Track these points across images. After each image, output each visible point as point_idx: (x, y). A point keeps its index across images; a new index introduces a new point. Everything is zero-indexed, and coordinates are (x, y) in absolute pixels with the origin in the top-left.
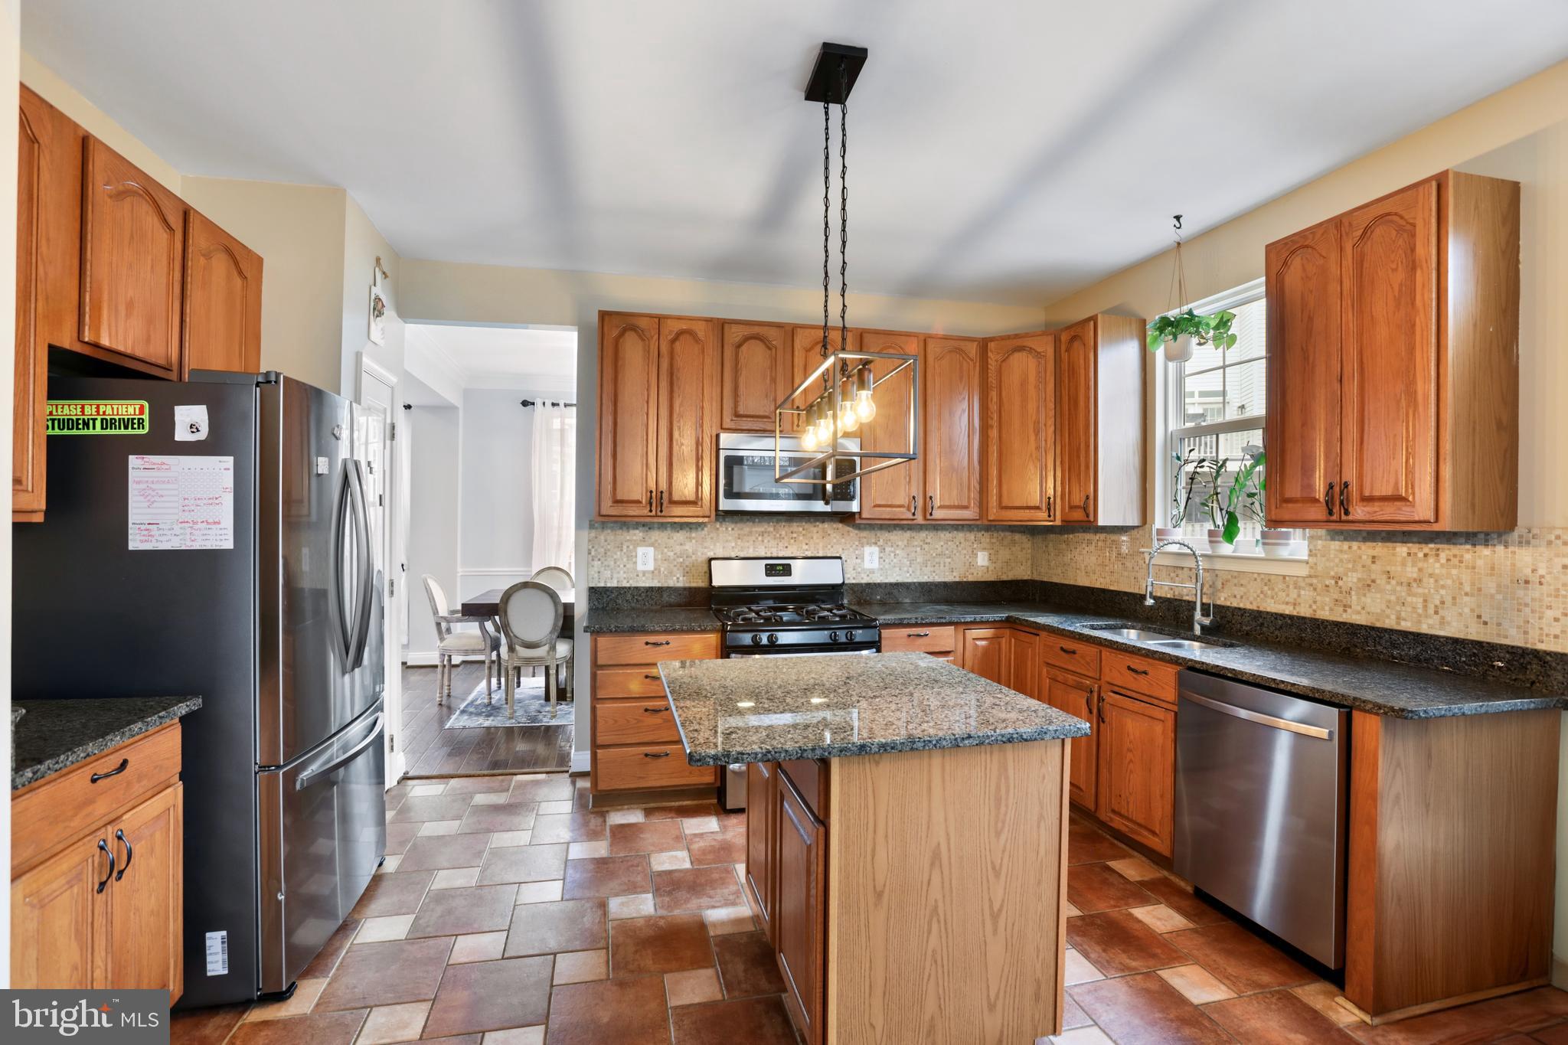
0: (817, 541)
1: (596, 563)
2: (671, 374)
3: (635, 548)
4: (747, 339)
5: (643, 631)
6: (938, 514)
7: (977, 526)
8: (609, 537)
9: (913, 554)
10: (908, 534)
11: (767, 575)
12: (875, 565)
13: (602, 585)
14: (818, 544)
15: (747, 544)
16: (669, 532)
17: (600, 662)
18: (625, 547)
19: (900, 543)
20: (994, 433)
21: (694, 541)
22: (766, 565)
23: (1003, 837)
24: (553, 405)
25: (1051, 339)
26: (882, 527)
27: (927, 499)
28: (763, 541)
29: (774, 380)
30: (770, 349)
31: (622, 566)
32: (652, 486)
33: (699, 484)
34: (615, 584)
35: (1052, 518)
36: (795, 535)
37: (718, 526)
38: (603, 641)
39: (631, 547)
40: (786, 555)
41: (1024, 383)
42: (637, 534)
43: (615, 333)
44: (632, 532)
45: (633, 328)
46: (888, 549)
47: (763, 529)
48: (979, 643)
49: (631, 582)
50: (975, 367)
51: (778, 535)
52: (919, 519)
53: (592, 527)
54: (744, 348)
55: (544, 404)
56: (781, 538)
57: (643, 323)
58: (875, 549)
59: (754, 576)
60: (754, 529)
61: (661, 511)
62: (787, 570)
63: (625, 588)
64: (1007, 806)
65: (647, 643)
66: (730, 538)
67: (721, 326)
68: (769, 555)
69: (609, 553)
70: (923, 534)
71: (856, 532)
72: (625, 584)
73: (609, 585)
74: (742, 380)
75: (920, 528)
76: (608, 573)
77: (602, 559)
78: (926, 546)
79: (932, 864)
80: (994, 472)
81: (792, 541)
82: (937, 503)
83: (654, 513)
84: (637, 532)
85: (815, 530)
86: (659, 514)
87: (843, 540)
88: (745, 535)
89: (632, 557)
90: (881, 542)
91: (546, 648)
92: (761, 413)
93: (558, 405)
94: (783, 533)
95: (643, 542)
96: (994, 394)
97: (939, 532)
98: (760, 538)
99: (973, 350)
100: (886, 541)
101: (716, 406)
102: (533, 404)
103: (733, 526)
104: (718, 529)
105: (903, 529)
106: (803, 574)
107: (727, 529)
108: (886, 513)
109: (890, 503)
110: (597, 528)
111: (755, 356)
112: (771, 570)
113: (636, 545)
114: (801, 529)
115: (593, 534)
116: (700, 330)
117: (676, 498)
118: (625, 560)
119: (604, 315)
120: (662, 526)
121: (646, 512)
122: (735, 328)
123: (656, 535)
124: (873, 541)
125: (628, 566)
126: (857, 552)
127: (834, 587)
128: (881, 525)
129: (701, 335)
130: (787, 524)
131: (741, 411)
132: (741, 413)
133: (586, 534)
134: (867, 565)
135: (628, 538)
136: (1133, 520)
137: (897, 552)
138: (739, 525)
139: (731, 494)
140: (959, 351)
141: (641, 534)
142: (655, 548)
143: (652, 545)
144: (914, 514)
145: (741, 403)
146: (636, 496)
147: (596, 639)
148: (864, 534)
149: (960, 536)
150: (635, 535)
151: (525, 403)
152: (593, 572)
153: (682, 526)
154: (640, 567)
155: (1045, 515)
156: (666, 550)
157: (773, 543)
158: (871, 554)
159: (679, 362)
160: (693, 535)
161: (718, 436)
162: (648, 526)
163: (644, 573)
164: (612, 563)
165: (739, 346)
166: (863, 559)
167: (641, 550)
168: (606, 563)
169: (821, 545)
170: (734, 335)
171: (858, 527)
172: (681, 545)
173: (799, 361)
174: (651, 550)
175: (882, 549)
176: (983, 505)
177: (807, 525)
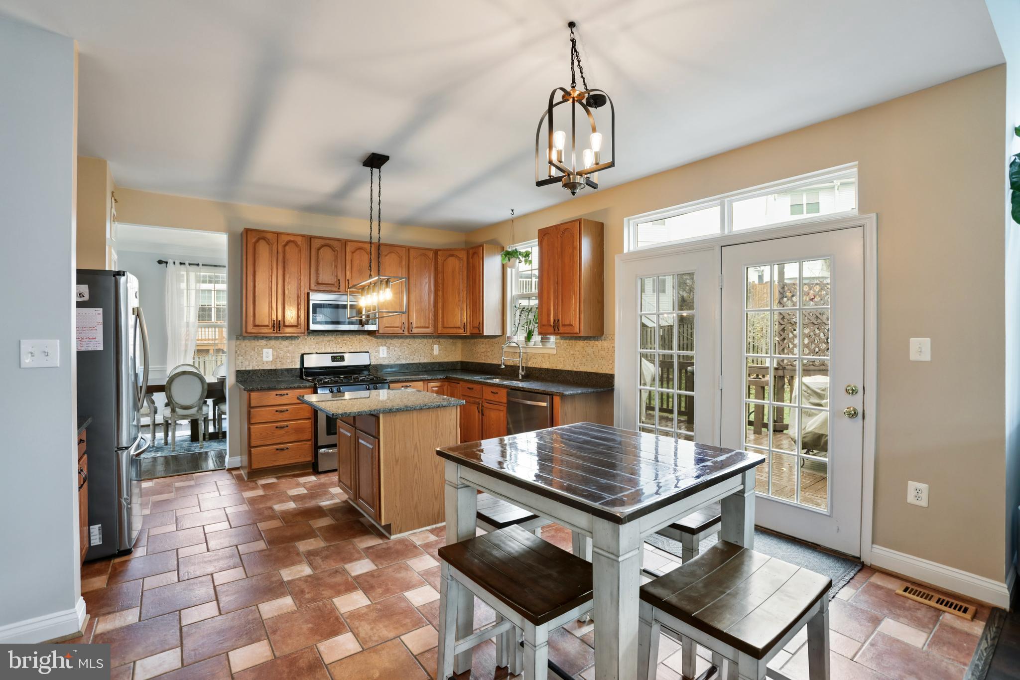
0: (357, 344)
1: (240, 358)
2: (284, 262)
3: (262, 349)
4: (323, 246)
5: (275, 389)
6: (415, 331)
7: (433, 336)
8: (247, 344)
9: (403, 350)
10: (401, 340)
11: (332, 361)
12: (385, 355)
13: (244, 369)
14: (357, 346)
15: (321, 346)
16: (280, 340)
17: (252, 405)
18: (256, 349)
19: (397, 345)
20: (440, 293)
21: (293, 345)
22: (332, 356)
23: (438, 441)
24: (181, 264)
25: (465, 252)
26: (388, 337)
27: (410, 324)
28: (329, 345)
29: (336, 266)
30: (334, 251)
31: (255, 359)
32: (274, 317)
33: (298, 317)
34: (251, 368)
36: (345, 342)
37: (306, 337)
38: (254, 395)
39: (260, 349)
40: (341, 352)
41: (453, 272)
43: (254, 240)
44: (260, 341)
45: (264, 238)
46: (391, 348)
47: (329, 339)
48: (434, 389)
49: (260, 367)
50: (432, 262)
51: (337, 342)
52: (406, 333)
53: (237, 339)
54: (321, 250)
55: (174, 263)
56: (338, 343)
57: (269, 236)
58: (385, 348)
59: (326, 362)
60: (325, 339)
61: (279, 330)
62: (342, 359)
63: (257, 370)
64: (439, 430)
65: (277, 395)
66: (312, 343)
67: (310, 239)
68: (332, 352)
69: (247, 352)
70: (408, 340)
71: (376, 339)
72: (256, 368)
73: (247, 369)
74: (320, 267)
75: (407, 337)
76: (247, 363)
77: (244, 356)
78: (409, 346)
80: (440, 311)
81: (344, 345)
82: (414, 325)
83: (275, 331)
84: (263, 341)
85: (355, 339)
86: (278, 332)
87: (369, 344)
88: (320, 342)
89: (260, 354)
90: (388, 345)
92: (330, 283)
93: (184, 264)
94: (340, 341)
95: (266, 346)
96: (440, 275)
97: (416, 339)
98: (328, 343)
99: (431, 254)
100: (390, 344)
101: (307, 278)
102: (167, 263)
103: (314, 337)
104: (306, 339)
105: (398, 338)
106: (350, 360)
107: (311, 339)
108: (390, 330)
109: (392, 326)
110: (240, 339)
111: (326, 254)
112: (334, 359)
113: (263, 348)
114: (348, 339)
115: (238, 342)
116: (299, 240)
117: (287, 323)
118: (256, 355)
119: (247, 231)
120: (277, 338)
121: (271, 331)
122: (316, 240)
123: (273, 342)
124: (384, 343)
125: (258, 359)
126: (376, 349)
127: (365, 366)
128: (388, 336)
129: (299, 243)
130: (341, 336)
132: (320, 282)
133: (234, 342)
134: (381, 355)
135: (258, 344)
136: (499, 333)
137: (396, 349)
138: (317, 337)
139: (315, 323)
140: (425, 255)
141: (265, 342)
142: (273, 349)
143: (270, 348)
144: (404, 331)
145: (320, 278)
146: (267, 323)
147: (250, 394)
148: (379, 340)
149: (425, 341)
150: (262, 343)
151: (160, 262)
152: (238, 362)
153: (287, 338)
154: (265, 359)
155: (462, 331)
156: (279, 350)
157: (334, 345)
158: (383, 350)
159: (288, 256)
160: (293, 342)
161: (308, 294)
162: (269, 338)
163: (267, 362)
164: (249, 357)
165: (319, 249)
166: (379, 353)
167: (265, 350)
168: (246, 357)
169: (359, 346)
170: (316, 244)
171: (377, 337)
172: (287, 347)
173: (348, 257)
174: (270, 350)
175: (388, 348)
176: (435, 326)
177: (351, 337)
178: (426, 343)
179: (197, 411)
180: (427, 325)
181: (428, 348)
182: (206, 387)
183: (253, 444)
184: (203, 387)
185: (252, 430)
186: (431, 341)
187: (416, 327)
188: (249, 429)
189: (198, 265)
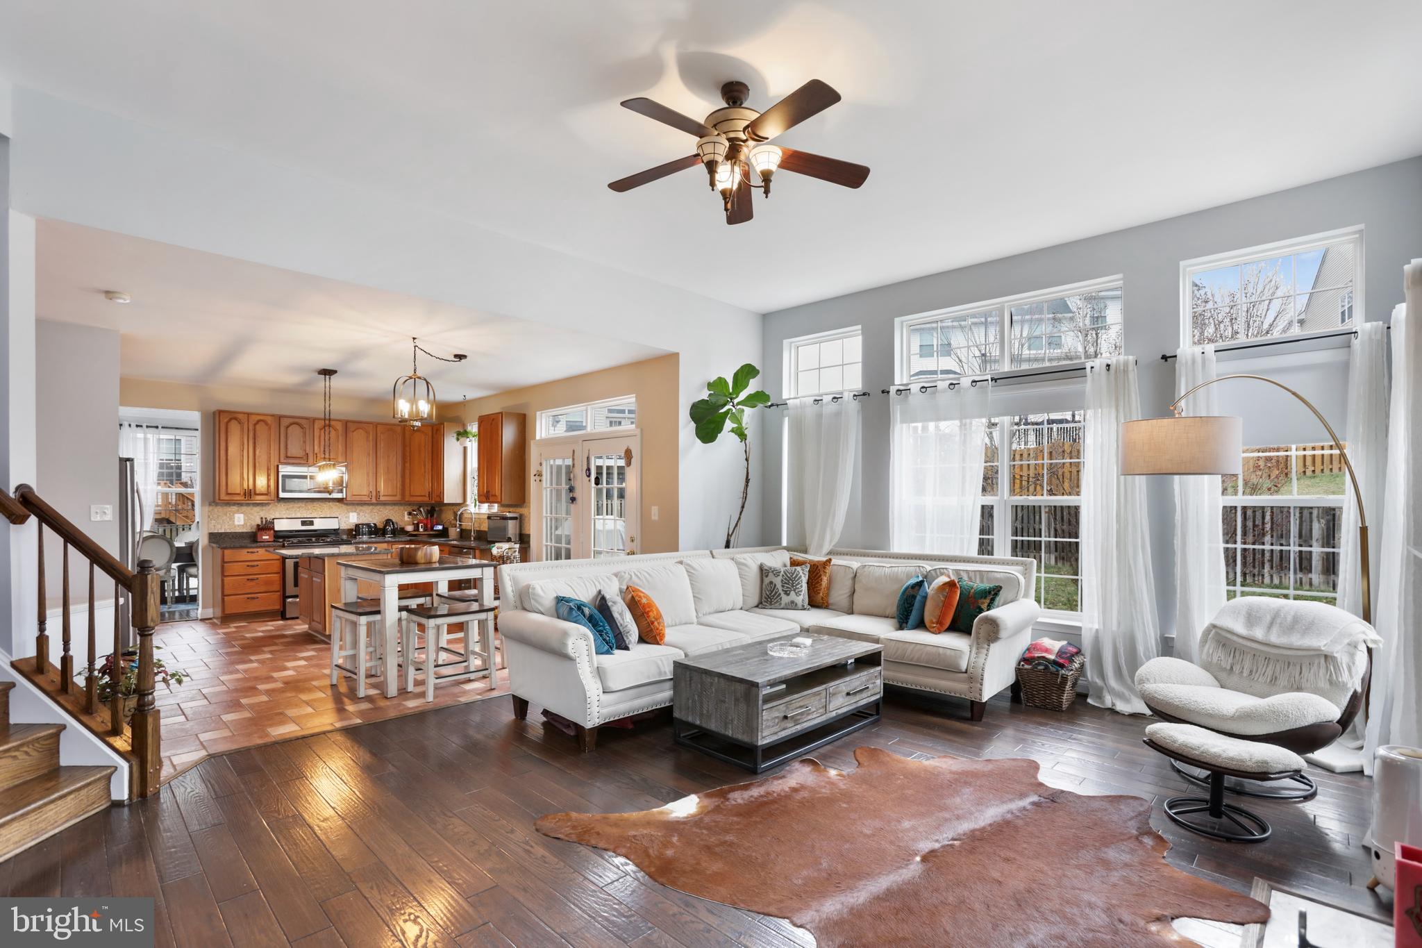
0: (326, 510)
1: (213, 521)
2: (255, 439)
4: (291, 424)
5: (246, 547)
6: (382, 498)
7: (401, 503)
8: (219, 510)
9: (374, 516)
10: (369, 506)
11: (301, 525)
12: (355, 521)
13: (216, 531)
14: (327, 512)
15: (291, 512)
16: (251, 507)
17: (226, 560)
18: (228, 514)
19: (364, 509)
20: (407, 465)
21: (265, 511)
22: (301, 521)
24: (137, 426)
25: (430, 428)
26: (358, 504)
27: (378, 493)
28: (299, 511)
29: (305, 442)
30: (303, 428)
31: (226, 523)
32: (246, 487)
33: (269, 486)
34: (223, 531)
36: (314, 508)
37: (275, 504)
38: (227, 552)
39: (231, 514)
40: (311, 517)
41: (419, 446)
42: (235, 508)
43: (226, 421)
44: (232, 507)
45: (236, 419)
46: (361, 514)
47: (299, 506)
49: (232, 530)
50: (399, 436)
51: (305, 508)
52: (374, 500)
53: (210, 505)
54: (290, 428)
55: (130, 425)
57: (240, 416)
58: (355, 514)
59: (296, 526)
60: (294, 506)
61: (250, 498)
62: (311, 523)
65: (246, 552)
66: (282, 510)
67: (279, 418)
68: (302, 517)
69: (219, 517)
70: (378, 507)
71: (342, 506)
72: (228, 531)
73: (220, 531)
74: (289, 442)
75: (376, 504)
76: (219, 526)
77: (216, 520)
78: (378, 512)
80: (407, 481)
81: (313, 510)
82: (382, 493)
83: (246, 499)
87: (338, 510)
88: (289, 508)
89: (232, 519)
90: (355, 510)
91: (164, 571)
92: (298, 456)
93: (141, 426)
94: (308, 507)
95: (238, 512)
96: (408, 449)
97: (386, 506)
98: (296, 509)
99: (398, 429)
100: (357, 509)
101: (277, 452)
102: (121, 425)
103: (283, 504)
104: (275, 506)
105: (367, 505)
106: (319, 525)
107: (280, 505)
108: (358, 498)
109: (359, 493)
110: (213, 505)
111: (295, 432)
112: (304, 523)
113: (234, 513)
114: (317, 505)
115: (211, 508)
116: (269, 420)
117: (258, 492)
118: (228, 520)
119: (220, 412)
120: (248, 505)
121: (243, 498)
122: (285, 419)
123: (244, 508)
124: (351, 509)
125: (230, 523)
126: (346, 515)
127: (335, 530)
129: (269, 422)
130: (310, 503)
131: (289, 455)
133: (207, 508)
134: (349, 520)
135: (230, 510)
136: (459, 501)
137: (366, 515)
138: (286, 504)
139: (284, 491)
140: (392, 430)
142: (244, 514)
143: (242, 513)
144: (370, 498)
145: (289, 452)
146: (238, 492)
147: (223, 552)
148: (349, 507)
149: (396, 508)
150: (233, 509)
152: (211, 526)
153: (258, 505)
154: (236, 523)
155: (427, 499)
156: (249, 516)
157: (304, 511)
158: (353, 516)
159: (258, 433)
160: (265, 508)
161: (278, 466)
162: (240, 505)
163: (238, 526)
164: (221, 521)
165: (288, 427)
167: (236, 515)
168: (218, 521)
170: (285, 422)
171: (347, 504)
172: (258, 512)
173: (317, 434)
174: (242, 516)
175: (358, 514)
176: (403, 494)
177: (321, 504)
178: (397, 510)
179: (166, 573)
180: (395, 493)
181: (399, 515)
182: (174, 550)
183: (226, 593)
184: (172, 550)
185: (225, 582)
186: (403, 508)
187: (384, 496)
188: (223, 581)
189: (157, 427)
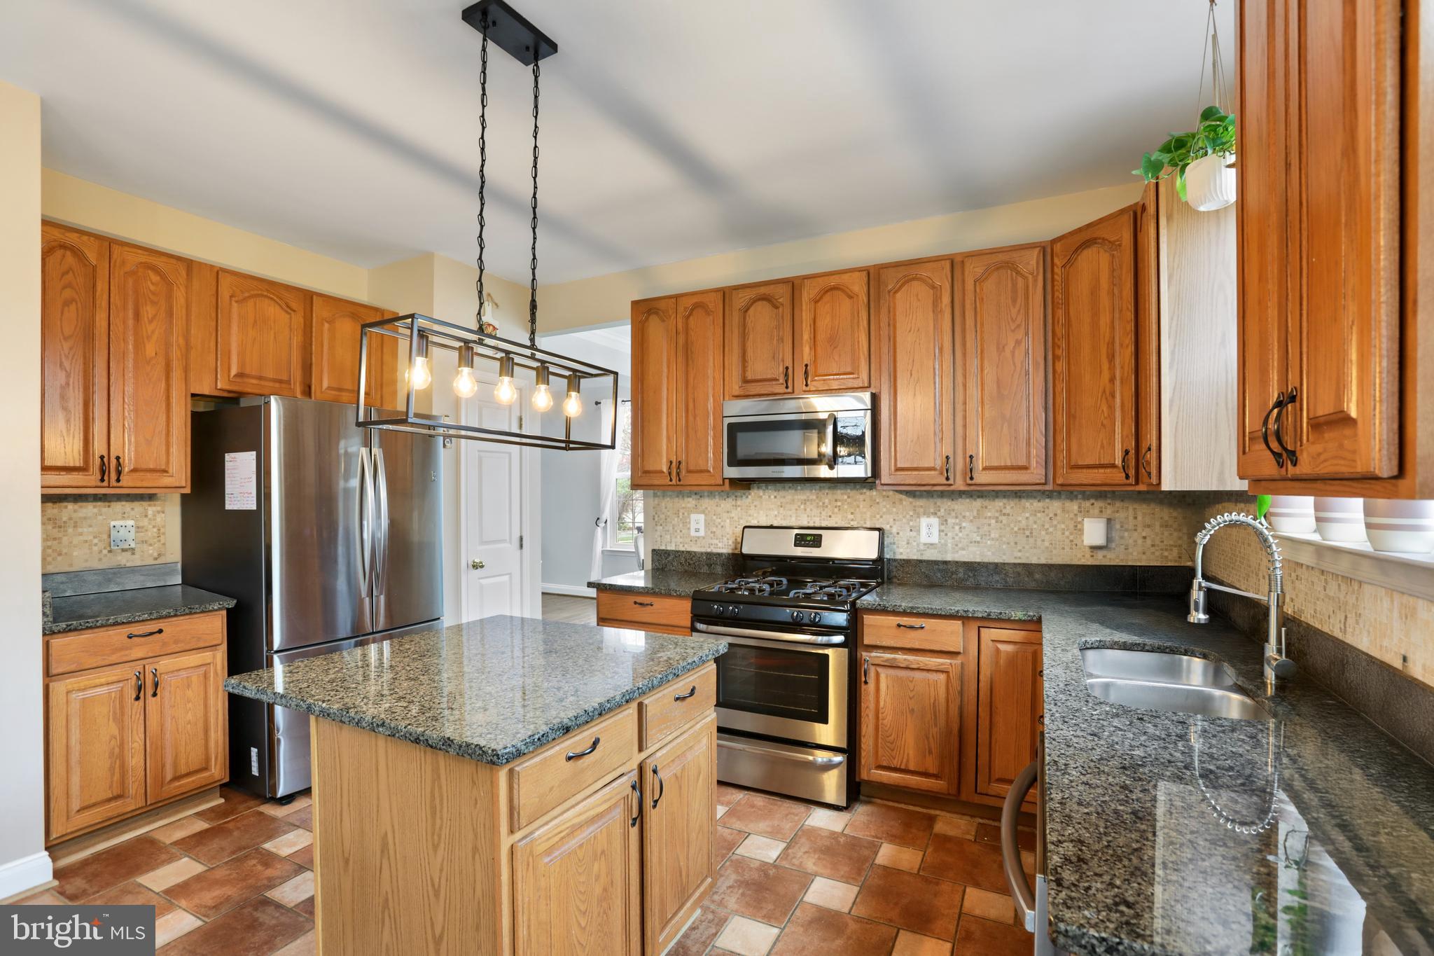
0: (865, 510)
1: (660, 528)
2: (687, 348)
3: (689, 514)
4: (754, 301)
5: (632, 592)
6: (981, 477)
7: (1043, 492)
8: (668, 504)
9: (986, 528)
10: (978, 503)
11: (796, 545)
12: (935, 539)
13: (663, 548)
14: (865, 513)
15: (790, 513)
16: (717, 499)
18: (681, 514)
19: (967, 514)
20: (1061, 366)
21: (739, 509)
22: (797, 535)
27: (968, 459)
28: (805, 510)
29: (781, 340)
30: (777, 308)
31: (678, 531)
32: (672, 456)
34: (673, 548)
35: (1132, 480)
36: (839, 504)
37: (761, 494)
39: (686, 514)
40: (829, 525)
41: (1094, 291)
42: (690, 502)
43: (641, 320)
44: (687, 500)
45: (655, 311)
46: (951, 521)
47: (805, 497)
48: (1002, 647)
49: (686, 546)
50: (1035, 280)
51: (821, 504)
53: (655, 495)
54: (751, 311)
56: (824, 506)
57: (662, 305)
58: (934, 521)
59: (785, 546)
60: (796, 497)
61: (680, 480)
62: (817, 542)
63: (680, 551)
65: (635, 603)
66: (773, 506)
68: (811, 525)
69: (668, 520)
71: (911, 500)
72: (682, 549)
73: (669, 548)
74: (749, 344)
76: (667, 538)
77: (664, 525)
78: (1004, 519)
79: (382, 852)
81: (836, 510)
82: (979, 464)
83: (674, 482)
84: (690, 499)
85: (862, 497)
86: (678, 483)
87: (894, 510)
88: (787, 503)
89: (686, 523)
90: (942, 512)
92: (769, 377)
94: (827, 501)
95: (696, 509)
97: (1023, 501)
98: (802, 507)
99: (1031, 261)
100: (949, 512)
101: (725, 373)
103: (775, 494)
104: (761, 497)
105: (971, 496)
107: (769, 497)
109: (915, 466)
110: (659, 497)
111: (761, 317)
112: (800, 541)
113: (690, 511)
114: (846, 497)
115: (658, 502)
116: (711, 300)
117: (692, 468)
118: (681, 525)
119: (634, 305)
120: (711, 495)
121: (668, 481)
122: (741, 294)
123: (705, 502)
124: (932, 510)
125: (683, 531)
126: (911, 523)
128: (942, 492)
129: (711, 306)
130: (830, 492)
131: (750, 376)
132: (749, 378)
133: (651, 501)
134: (924, 538)
135: (683, 505)
137: (964, 524)
138: (782, 493)
139: (734, 463)
140: (1011, 266)
141: (694, 502)
142: (706, 515)
143: (703, 512)
144: (947, 479)
145: (749, 369)
146: (660, 467)
148: (920, 502)
149: (1055, 505)
150: (689, 502)
153: (728, 494)
154: (693, 533)
155: (1119, 476)
156: (714, 517)
158: (929, 526)
159: (693, 335)
160: (739, 503)
161: (723, 405)
162: (699, 495)
163: (696, 538)
164: (671, 528)
165: (746, 310)
166: (919, 531)
167: (694, 517)
168: (666, 528)
169: (868, 514)
170: (742, 301)
172: (728, 512)
174: (702, 517)
175: (944, 522)
176: (1050, 459)
177: (853, 493)
178: (1059, 512)
180: (1022, 462)
181: (1063, 526)
186: (1076, 507)
187: (985, 469)
